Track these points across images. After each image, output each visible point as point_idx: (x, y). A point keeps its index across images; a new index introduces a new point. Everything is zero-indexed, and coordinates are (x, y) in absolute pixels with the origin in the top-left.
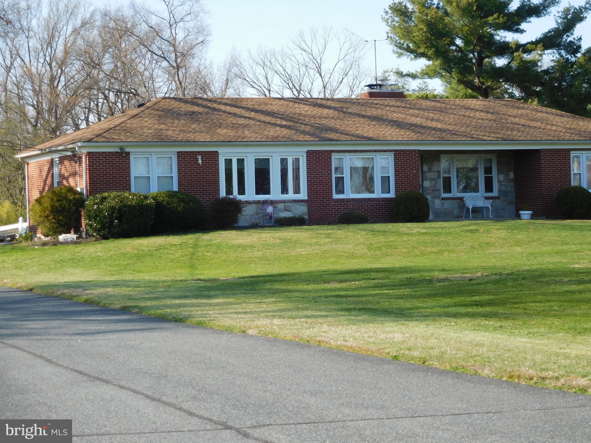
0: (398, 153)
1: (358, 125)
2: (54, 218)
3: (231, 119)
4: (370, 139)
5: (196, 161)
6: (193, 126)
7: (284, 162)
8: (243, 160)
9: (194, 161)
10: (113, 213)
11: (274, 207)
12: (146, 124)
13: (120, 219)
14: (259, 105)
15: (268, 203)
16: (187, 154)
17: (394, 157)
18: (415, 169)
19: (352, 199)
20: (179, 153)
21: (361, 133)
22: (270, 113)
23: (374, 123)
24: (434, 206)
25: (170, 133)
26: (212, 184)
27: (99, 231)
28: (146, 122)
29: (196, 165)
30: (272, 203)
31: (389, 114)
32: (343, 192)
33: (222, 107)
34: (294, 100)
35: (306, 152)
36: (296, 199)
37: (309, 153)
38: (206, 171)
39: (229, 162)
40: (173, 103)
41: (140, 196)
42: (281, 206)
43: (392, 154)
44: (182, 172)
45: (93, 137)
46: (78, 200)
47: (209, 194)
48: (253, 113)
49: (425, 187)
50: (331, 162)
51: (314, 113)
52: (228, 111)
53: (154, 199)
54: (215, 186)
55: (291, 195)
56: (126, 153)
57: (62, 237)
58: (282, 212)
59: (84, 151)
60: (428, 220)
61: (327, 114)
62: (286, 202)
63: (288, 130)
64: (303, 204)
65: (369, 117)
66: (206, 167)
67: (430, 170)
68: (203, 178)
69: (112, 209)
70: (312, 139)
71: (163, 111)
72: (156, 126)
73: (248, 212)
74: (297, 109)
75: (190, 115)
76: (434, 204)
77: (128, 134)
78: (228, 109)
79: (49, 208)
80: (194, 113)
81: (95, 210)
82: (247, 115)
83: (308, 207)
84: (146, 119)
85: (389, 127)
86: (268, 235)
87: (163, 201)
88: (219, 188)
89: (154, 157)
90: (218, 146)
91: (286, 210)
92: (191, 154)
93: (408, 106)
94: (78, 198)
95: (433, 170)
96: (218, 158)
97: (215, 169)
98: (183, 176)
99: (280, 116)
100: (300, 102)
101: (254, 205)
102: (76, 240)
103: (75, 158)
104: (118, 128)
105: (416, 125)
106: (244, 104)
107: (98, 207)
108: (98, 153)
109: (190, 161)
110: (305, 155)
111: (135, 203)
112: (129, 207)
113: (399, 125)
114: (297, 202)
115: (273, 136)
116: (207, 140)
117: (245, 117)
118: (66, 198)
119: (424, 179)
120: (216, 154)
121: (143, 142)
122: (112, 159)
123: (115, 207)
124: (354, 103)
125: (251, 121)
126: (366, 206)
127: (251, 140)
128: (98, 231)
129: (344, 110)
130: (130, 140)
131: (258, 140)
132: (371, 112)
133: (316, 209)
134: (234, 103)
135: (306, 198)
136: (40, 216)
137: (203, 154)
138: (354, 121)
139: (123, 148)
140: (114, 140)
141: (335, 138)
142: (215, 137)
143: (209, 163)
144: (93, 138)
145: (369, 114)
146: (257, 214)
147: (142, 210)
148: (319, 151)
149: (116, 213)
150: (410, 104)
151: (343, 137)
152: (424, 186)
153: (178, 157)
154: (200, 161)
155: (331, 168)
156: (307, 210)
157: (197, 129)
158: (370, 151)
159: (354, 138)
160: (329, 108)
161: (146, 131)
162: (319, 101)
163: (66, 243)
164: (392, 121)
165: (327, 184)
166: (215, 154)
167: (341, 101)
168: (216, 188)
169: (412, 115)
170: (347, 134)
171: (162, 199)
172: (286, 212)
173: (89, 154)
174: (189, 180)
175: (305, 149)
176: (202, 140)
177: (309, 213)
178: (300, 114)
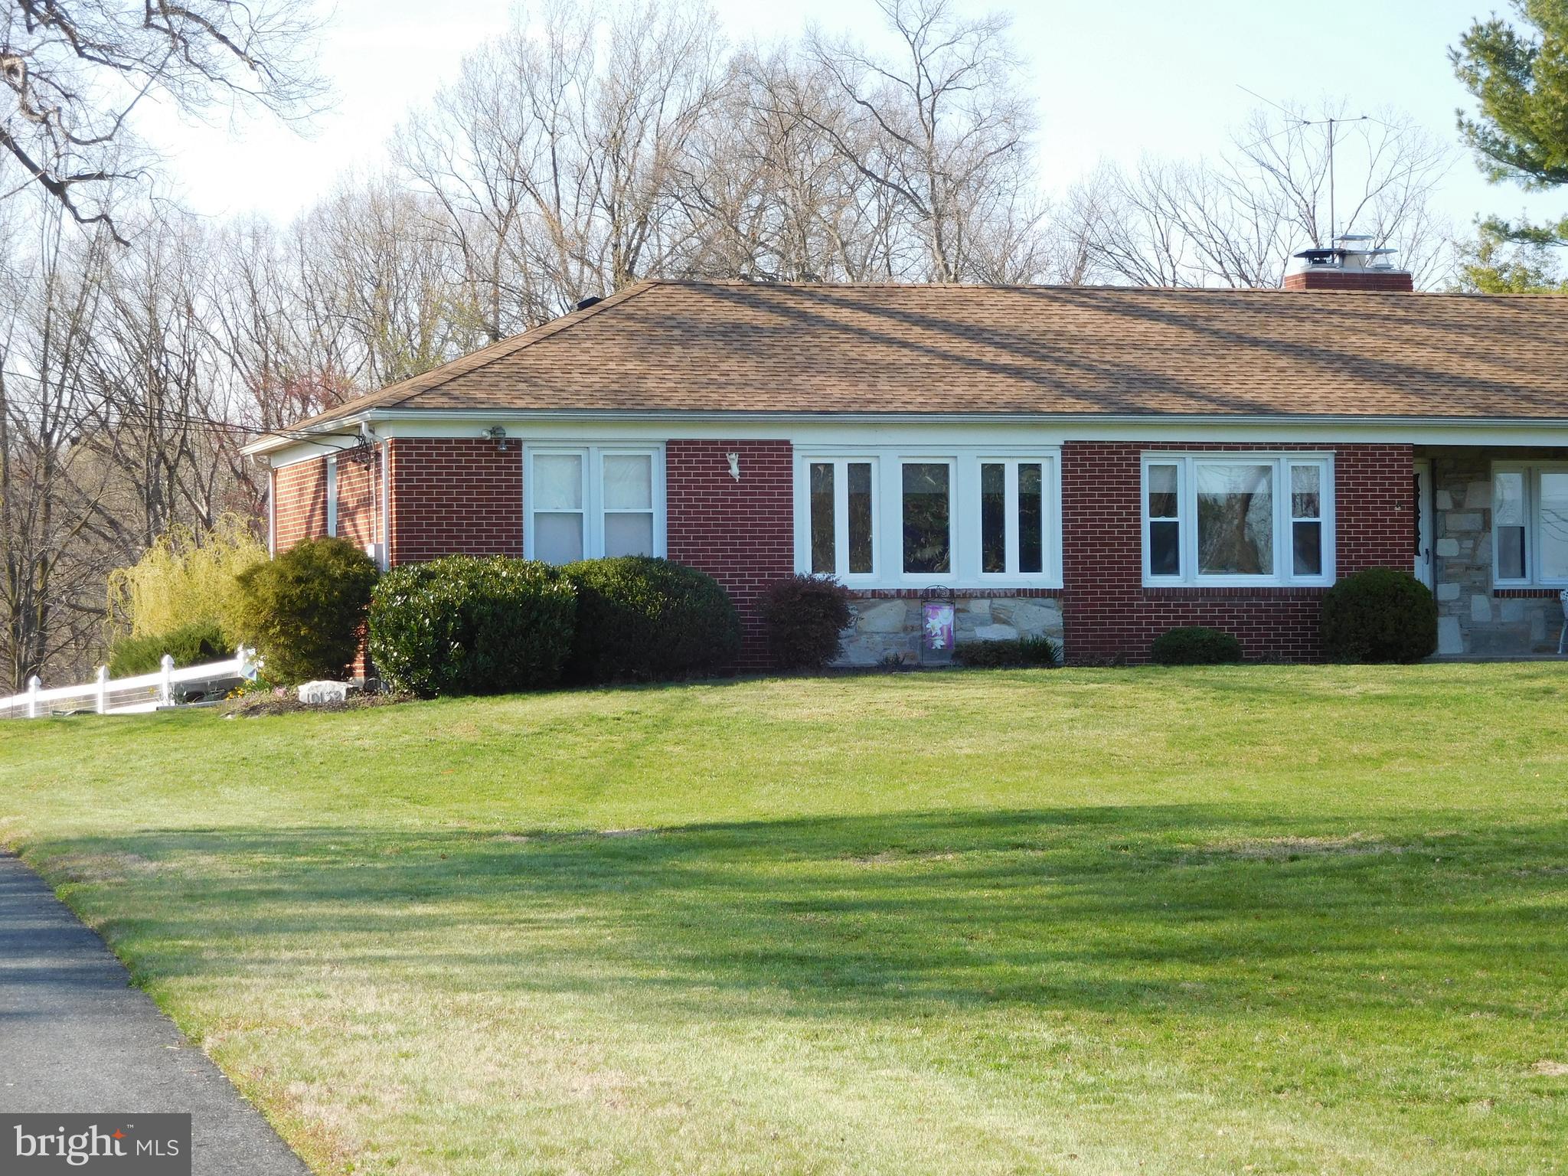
0: (1348, 454)
1: (1233, 367)
2: (283, 632)
3: (847, 347)
4: (1260, 409)
5: (723, 468)
6: (724, 366)
7: (993, 474)
8: (867, 467)
9: (716, 468)
10: (445, 620)
11: (956, 611)
12: (585, 357)
13: (467, 638)
14: (942, 307)
15: (939, 597)
16: (695, 449)
17: (1336, 466)
18: (1400, 504)
19: (1202, 589)
20: (670, 443)
21: (1237, 393)
22: (968, 329)
23: (1282, 363)
24: (1469, 616)
25: (650, 384)
26: (770, 538)
27: (407, 672)
28: (586, 351)
29: (723, 481)
30: (953, 597)
31: (1337, 338)
32: (1173, 568)
33: (828, 312)
34: (1050, 292)
35: (1062, 447)
36: (1028, 587)
37: (1070, 451)
38: (751, 500)
39: (822, 474)
40: (680, 297)
41: (536, 570)
42: (981, 607)
43: (1330, 456)
44: (680, 500)
45: (413, 393)
46: (356, 579)
47: (760, 569)
48: (917, 330)
49: (1442, 558)
50: (1139, 477)
51: (1105, 330)
52: (844, 321)
53: (575, 579)
54: (779, 544)
55: (1012, 576)
56: (509, 442)
57: (306, 690)
58: (983, 624)
59: (385, 436)
60: (1433, 655)
61: (1144, 334)
62: (995, 596)
63: (1011, 381)
64: (1050, 601)
65: (1271, 345)
66: (752, 487)
67: (1458, 506)
68: (742, 519)
69: (445, 607)
70: (1079, 408)
71: (644, 320)
72: (612, 365)
73: (880, 622)
74: (1056, 319)
75: (724, 334)
76: (1469, 608)
77: (522, 386)
78: (845, 315)
79: (272, 601)
80: (736, 327)
81: (397, 612)
82: (899, 335)
83: (1065, 612)
84: (588, 344)
85: (1328, 376)
86: (897, 694)
87: (605, 586)
88: (792, 550)
89: (596, 457)
90: (791, 424)
91: (996, 619)
92: (707, 449)
93: (1400, 313)
94: (356, 575)
95: (1468, 505)
96: (791, 462)
97: (780, 494)
98: (680, 513)
99: (997, 339)
100: (1069, 297)
101: (899, 602)
102: (347, 698)
103: (364, 454)
104: (496, 368)
105: (1410, 371)
106: (895, 304)
107: (405, 603)
108: (427, 441)
109: (704, 468)
110: (1058, 456)
111: (515, 591)
112: (495, 602)
113: (1360, 368)
114: (1031, 596)
115: (960, 397)
116: (756, 408)
117: (890, 341)
118: (323, 572)
119: (1439, 534)
120: (784, 448)
121: (562, 410)
122: (467, 461)
123: (453, 602)
124: (1234, 304)
125: (905, 351)
126: (1245, 611)
127: (891, 408)
128: (404, 673)
129: (1200, 322)
130: (520, 404)
131: (910, 408)
132: (1281, 330)
133: (1088, 618)
134: (865, 300)
135: (1058, 584)
136: (246, 625)
137: (744, 450)
138: (1223, 356)
139: (500, 428)
140: (473, 405)
141: (1153, 404)
142: (782, 397)
143: (763, 475)
144: (412, 398)
145: (1274, 336)
146: (905, 629)
147: (534, 614)
148: (1102, 445)
149: (454, 620)
150: (1406, 309)
151: (1176, 404)
152: (1439, 553)
153: (668, 456)
154: (735, 470)
155: (1139, 495)
156: (1061, 620)
157: (734, 376)
158: (1260, 447)
159: (1211, 407)
160: (1154, 316)
161: (576, 376)
162: (1128, 298)
163: (316, 706)
164: (1340, 357)
165: (1125, 544)
166: (781, 450)
167: (1195, 299)
168: (782, 550)
169: (1407, 341)
170: (1191, 395)
171: (602, 579)
172: (996, 626)
173: (399, 443)
174: (701, 525)
175: (1059, 438)
176: (741, 406)
177: (1065, 630)
178: (1059, 333)
